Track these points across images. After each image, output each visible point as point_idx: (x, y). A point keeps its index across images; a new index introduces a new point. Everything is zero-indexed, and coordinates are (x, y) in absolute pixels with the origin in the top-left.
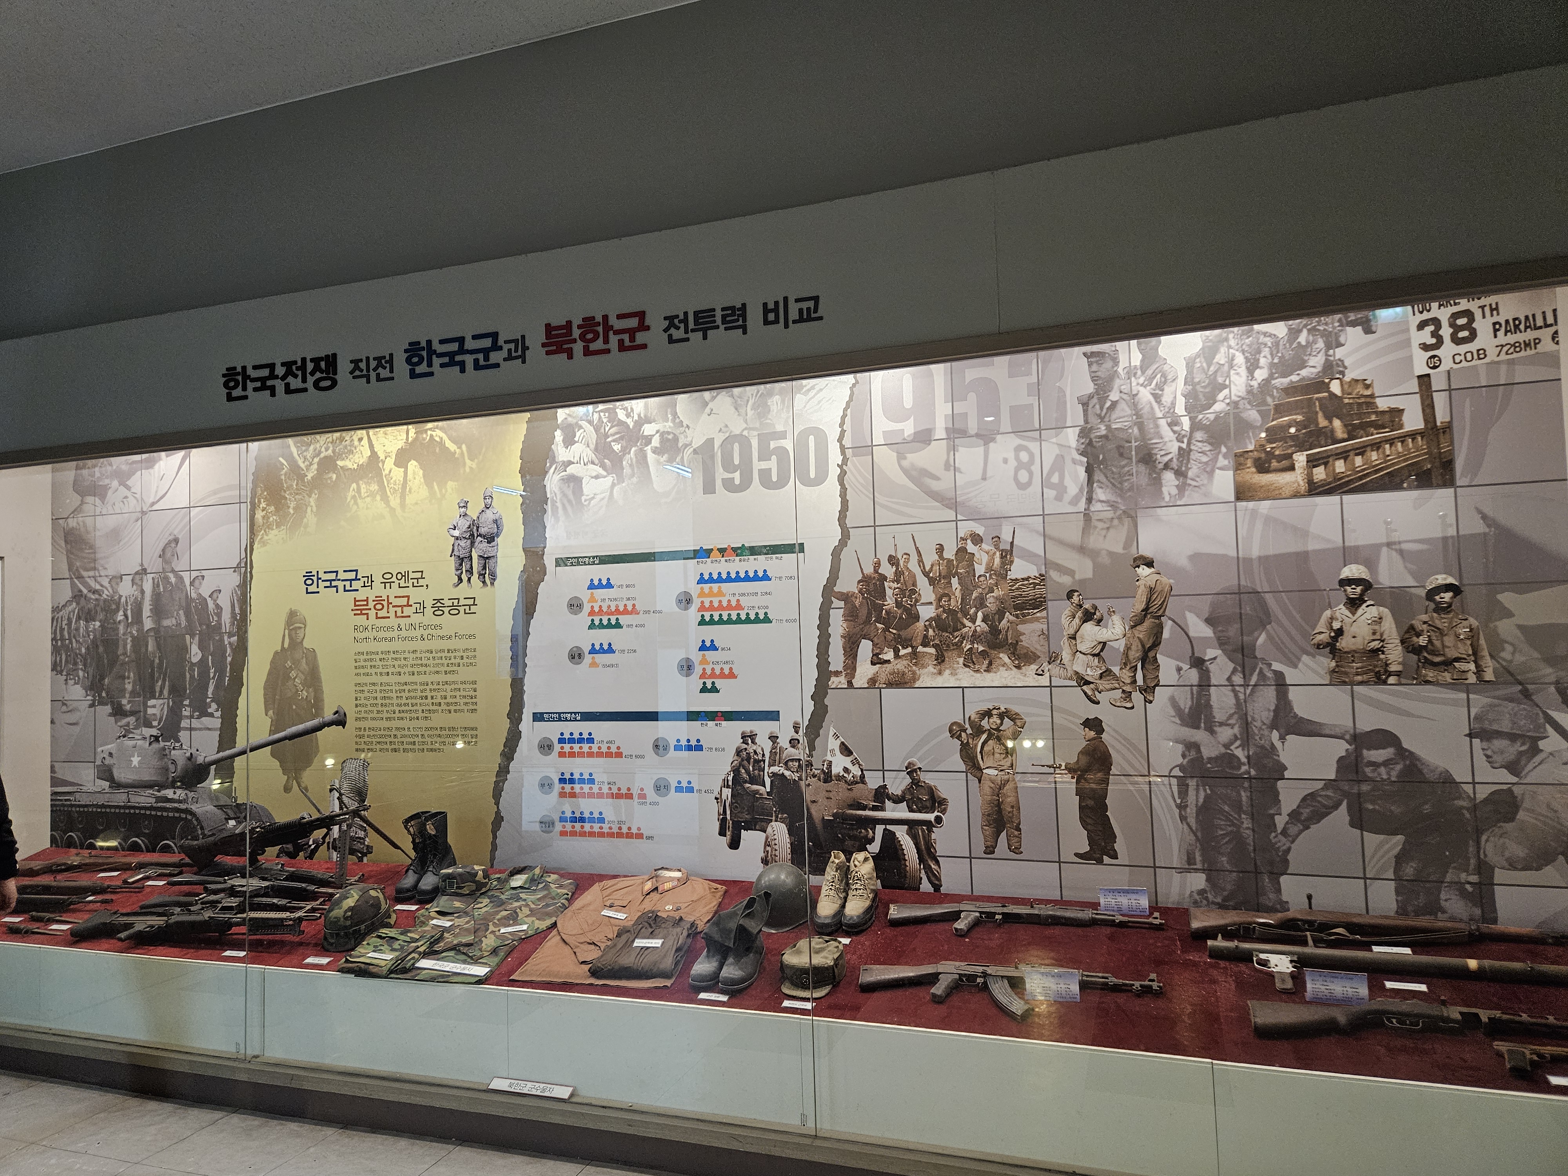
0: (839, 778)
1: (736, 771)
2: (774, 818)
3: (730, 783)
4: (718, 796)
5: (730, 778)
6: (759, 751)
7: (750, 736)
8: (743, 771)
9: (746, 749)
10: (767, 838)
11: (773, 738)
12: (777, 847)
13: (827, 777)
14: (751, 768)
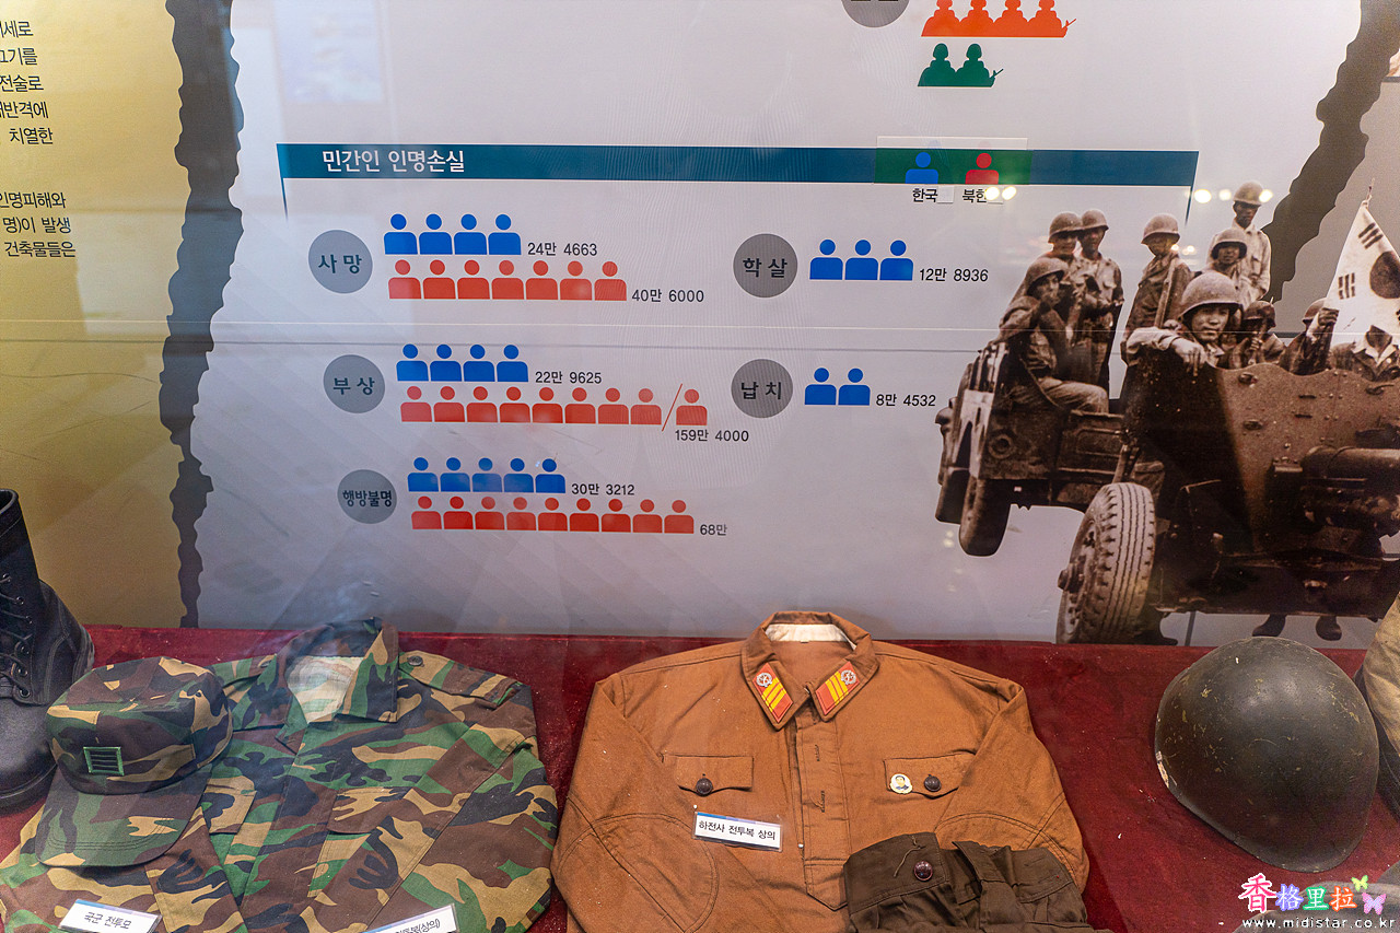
0: (1349, 358)
1: (1017, 341)
2: (1118, 472)
3: (994, 377)
4: (949, 413)
5: (995, 362)
6: (1106, 278)
7: (1080, 234)
8: (1042, 340)
9: (1060, 274)
10: (1087, 524)
11: (1159, 239)
12: (1112, 547)
13: (1313, 355)
14: (1069, 332)
